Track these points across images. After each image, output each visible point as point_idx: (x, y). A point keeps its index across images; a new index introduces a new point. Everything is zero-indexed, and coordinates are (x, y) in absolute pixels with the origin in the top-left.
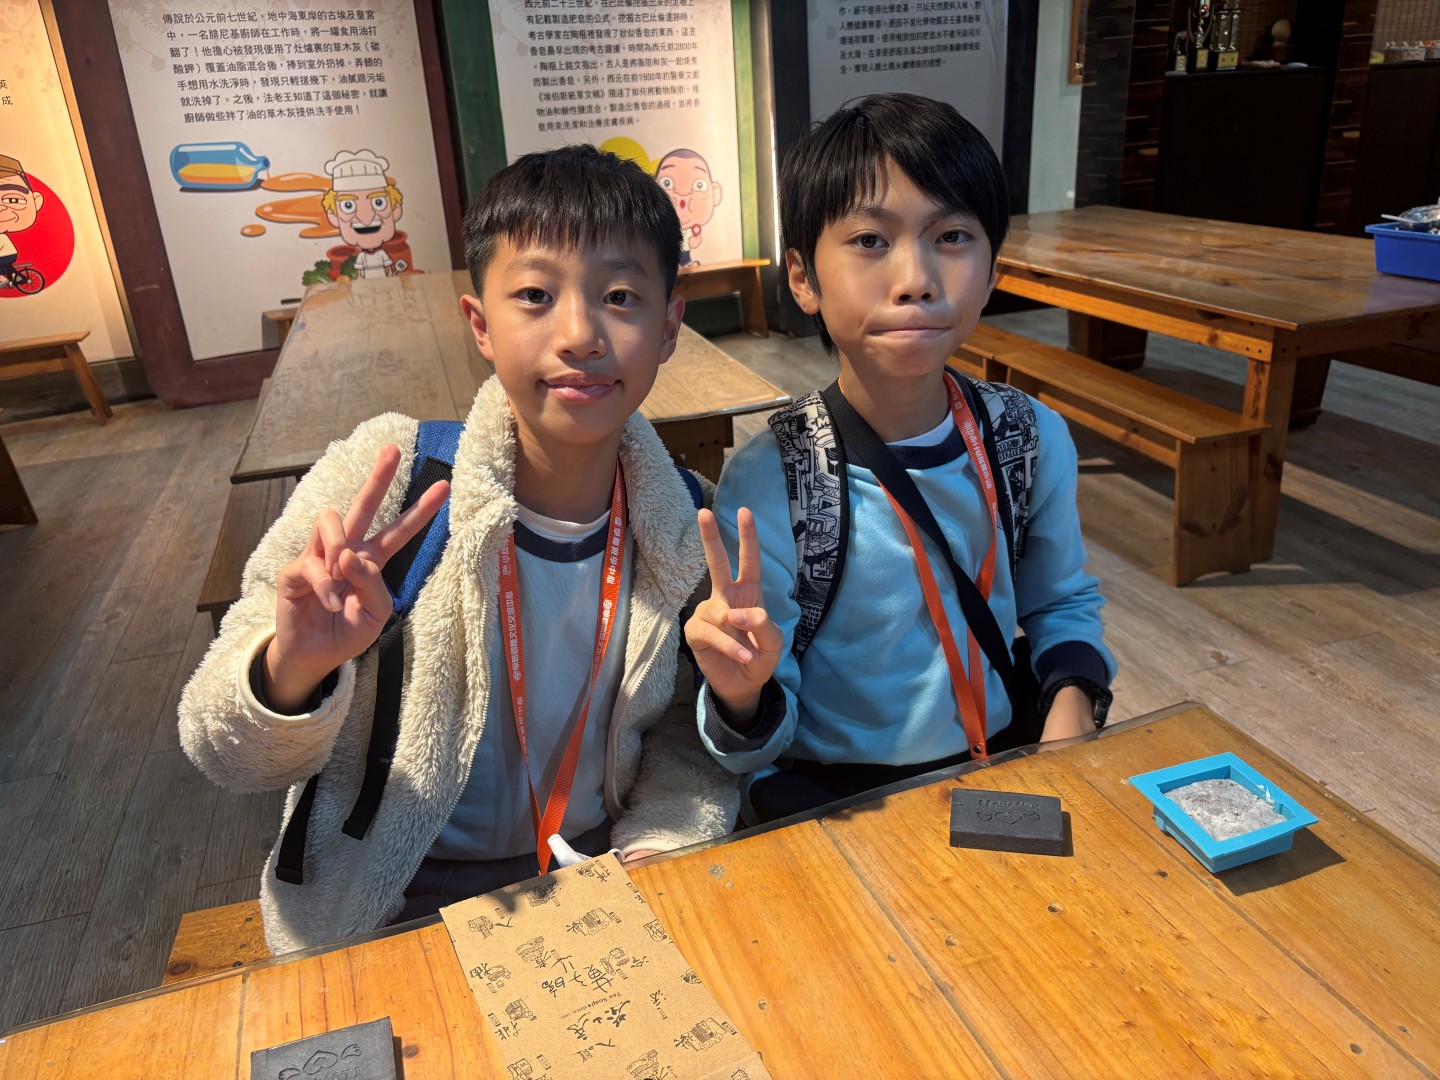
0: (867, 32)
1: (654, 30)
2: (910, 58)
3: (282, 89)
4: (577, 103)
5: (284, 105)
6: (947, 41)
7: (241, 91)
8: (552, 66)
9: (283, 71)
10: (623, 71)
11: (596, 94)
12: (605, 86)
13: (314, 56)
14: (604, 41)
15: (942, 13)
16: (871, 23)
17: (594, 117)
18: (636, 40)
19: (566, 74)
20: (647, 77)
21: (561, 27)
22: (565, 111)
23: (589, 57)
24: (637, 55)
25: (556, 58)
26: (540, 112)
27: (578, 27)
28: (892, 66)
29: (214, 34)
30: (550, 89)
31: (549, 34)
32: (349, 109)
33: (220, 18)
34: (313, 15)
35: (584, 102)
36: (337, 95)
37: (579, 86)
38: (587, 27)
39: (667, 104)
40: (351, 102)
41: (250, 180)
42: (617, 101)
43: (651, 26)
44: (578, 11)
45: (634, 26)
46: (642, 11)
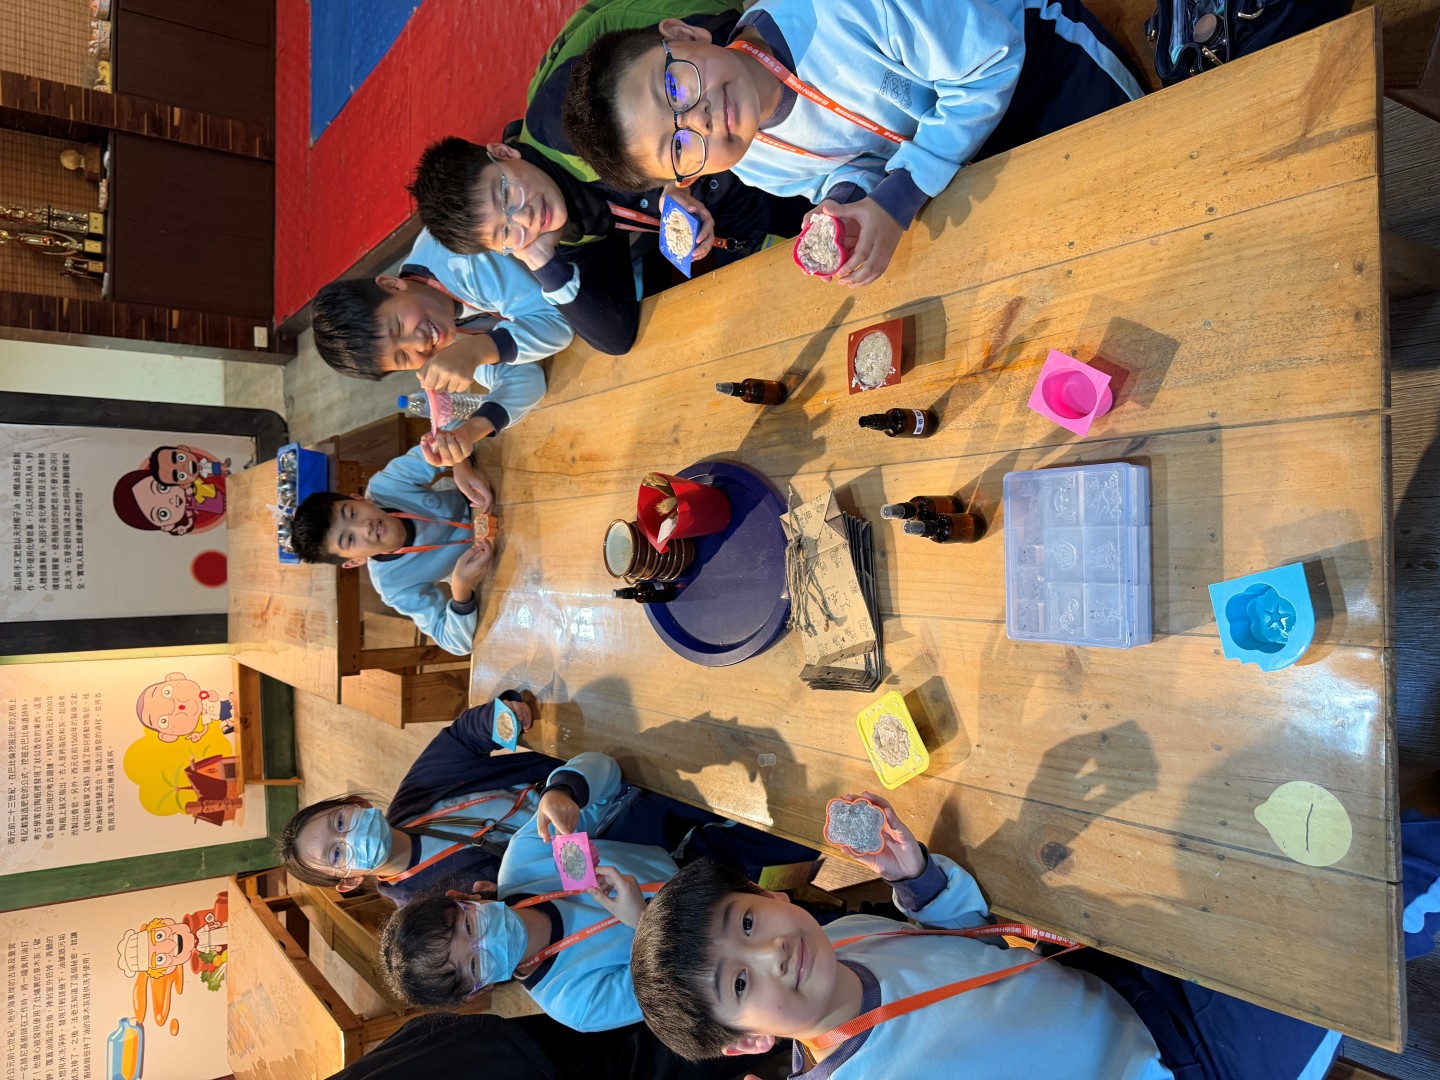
0: (49, 564)
1: (36, 734)
2: (73, 523)
3: (68, 1010)
4: (93, 799)
5: (81, 1009)
6: (60, 485)
7: (69, 1039)
8: (62, 820)
9: (55, 1010)
10: (69, 760)
11: (87, 783)
12: (80, 777)
13: (43, 987)
14: (44, 777)
15: (36, 491)
16: (42, 560)
17: (105, 784)
18: (44, 750)
19: (69, 809)
20: (75, 738)
21: (31, 814)
22: (99, 809)
23: (56, 789)
24: (56, 748)
25: (56, 817)
26: (99, 830)
27: (31, 799)
28: (79, 541)
29: (24, 1061)
30: (81, 822)
31: (37, 823)
32: (85, 961)
33: (11, 1057)
34: (11, 989)
35: (93, 793)
36: (74, 970)
37: (80, 799)
38: (31, 792)
39: (98, 722)
40: (80, 959)
41: (138, 1031)
42: (93, 766)
43: (32, 737)
44: (19, 801)
45: (32, 752)
46: (19, 745)
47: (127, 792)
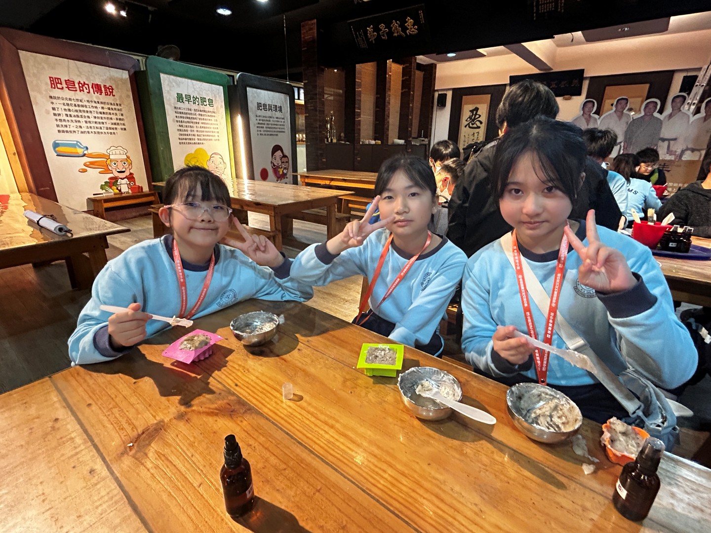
0: (262, 126)
2: (271, 133)
3: (92, 125)
4: (189, 137)
5: (93, 130)
6: (279, 130)
7: (78, 124)
8: (182, 126)
9: (92, 119)
10: (200, 129)
11: (194, 135)
12: (196, 133)
13: (103, 116)
14: (195, 121)
15: (277, 123)
16: (263, 124)
17: (194, 142)
18: (203, 121)
19: (186, 129)
20: (206, 132)
21: (184, 116)
22: (186, 139)
23: (192, 125)
24: (203, 125)
25: (183, 124)
26: (179, 139)
27: (188, 116)
28: (268, 135)
29: (68, 105)
30: (182, 133)
31: (181, 117)
32: (114, 133)
33: (70, 99)
34: (102, 103)
35: (191, 137)
36: (110, 128)
37: (189, 133)
38: (191, 116)
39: (212, 140)
40: (115, 131)
41: (81, 154)
42: (199, 137)
43: (206, 118)
44: (188, 112)
45: (202, 117)
46: (204, 113)
47: (192, 149)
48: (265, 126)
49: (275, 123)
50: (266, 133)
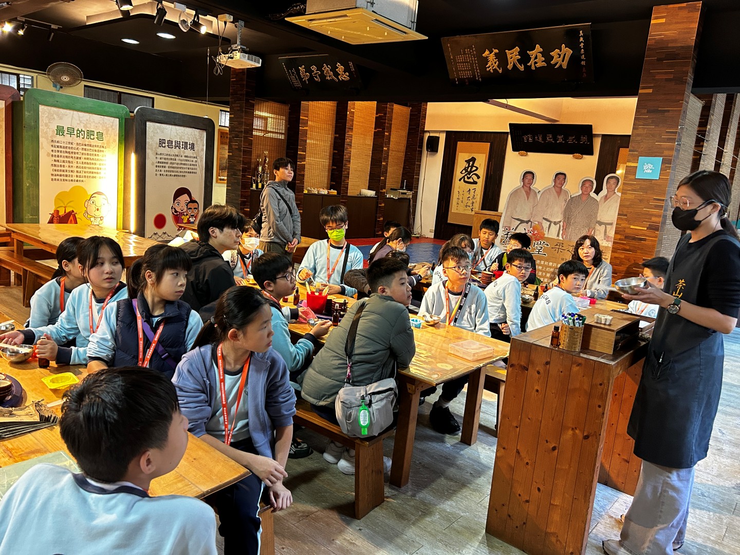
0: (164, 165)
1: (93, 154)
2: (176, 174)
4: (65, 173)
6: (188, 170)
8: (58, 161)
10: (82, 165)
11: (72, 171)
12: (75, 169)
14: (76, 155)
15: (186, 162)
16: (165, 163)
17: (71, 178)
18: (87, 157)
19: (62, 164)
20: (90, 168)
21: (62, 150)
22: (61, 175)
23: (71, 160)
24: (87, 161)
25: (60, 159)
26: (52, 175)
27: (68, 150)
28: (171, 175)
30: (57, 168)
31: (58, 151)
35: (68, 173)
37: (66, 168)
38: (71, 151)
39: (95, 177)
42: (79, 174)
43: (92, 153)
44: (68, 146)
45: (86, 152)
46: (89, 148)
47: (68, 186)
48: (167, 165)
49: (183, 162)
50: (168, 173)
